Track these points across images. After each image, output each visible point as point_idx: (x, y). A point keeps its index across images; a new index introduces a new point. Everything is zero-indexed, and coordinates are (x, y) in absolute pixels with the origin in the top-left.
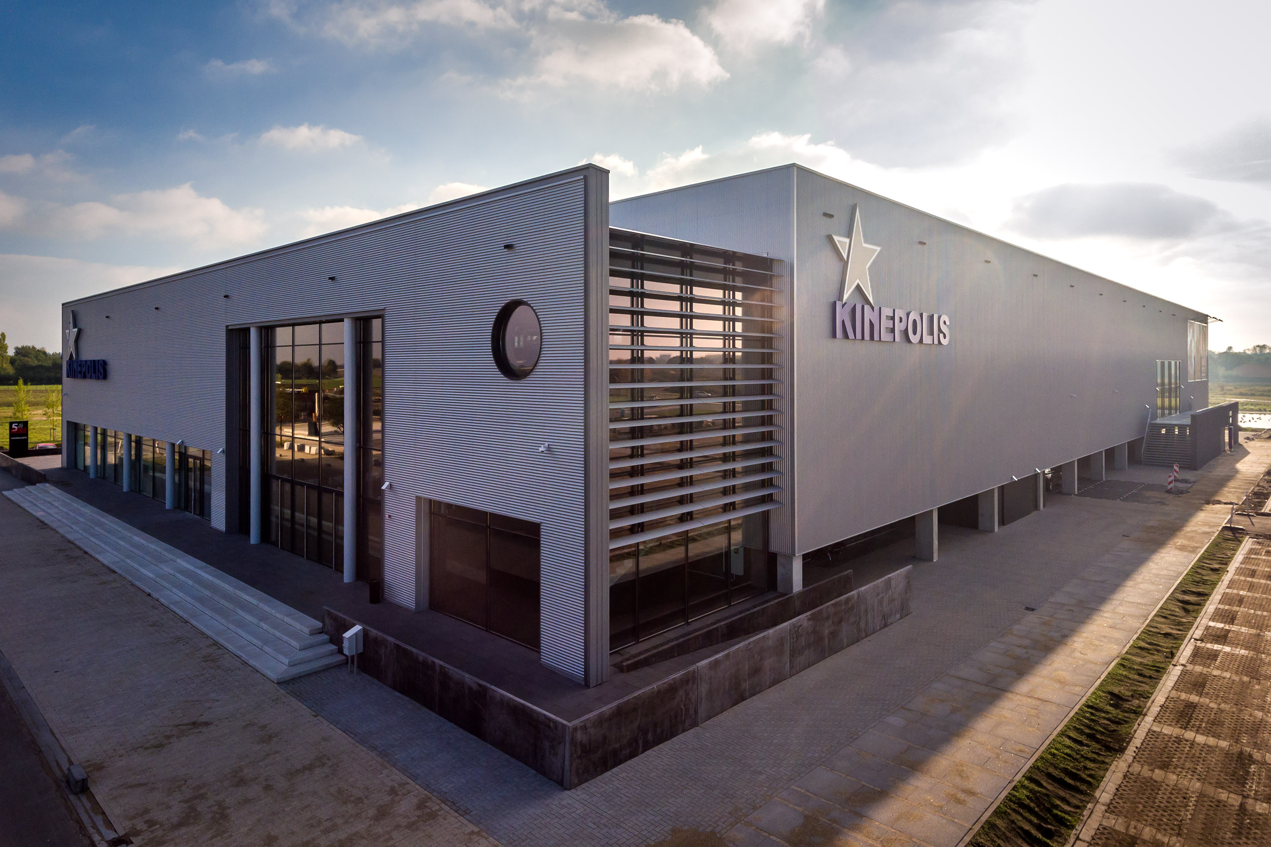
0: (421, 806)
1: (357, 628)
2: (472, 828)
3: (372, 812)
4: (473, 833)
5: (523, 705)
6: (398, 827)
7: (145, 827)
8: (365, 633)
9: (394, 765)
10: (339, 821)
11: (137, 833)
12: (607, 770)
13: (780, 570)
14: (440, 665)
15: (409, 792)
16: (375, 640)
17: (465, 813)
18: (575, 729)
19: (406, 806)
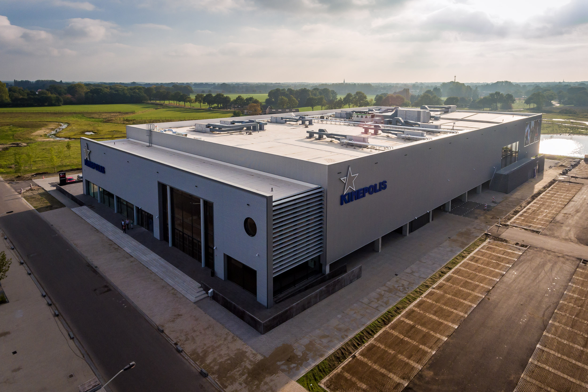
0: (233, 338)
1: (211, 290)
2: (243, 343)
3: (223, 339)
4: (244, 344)
5: (253, 317)
6: (229, 342)
7: (179, 341)
8: (213, 291)
9: (226, 328)
10: (217, 341)
11: (178, 342)
12: (271, 330)
13: (323, 268)
14: (234, 304)
15: (230, 335)
16: (217, 294)
17: (242, 340)
18: (264, 323)
19: (230, 338)
